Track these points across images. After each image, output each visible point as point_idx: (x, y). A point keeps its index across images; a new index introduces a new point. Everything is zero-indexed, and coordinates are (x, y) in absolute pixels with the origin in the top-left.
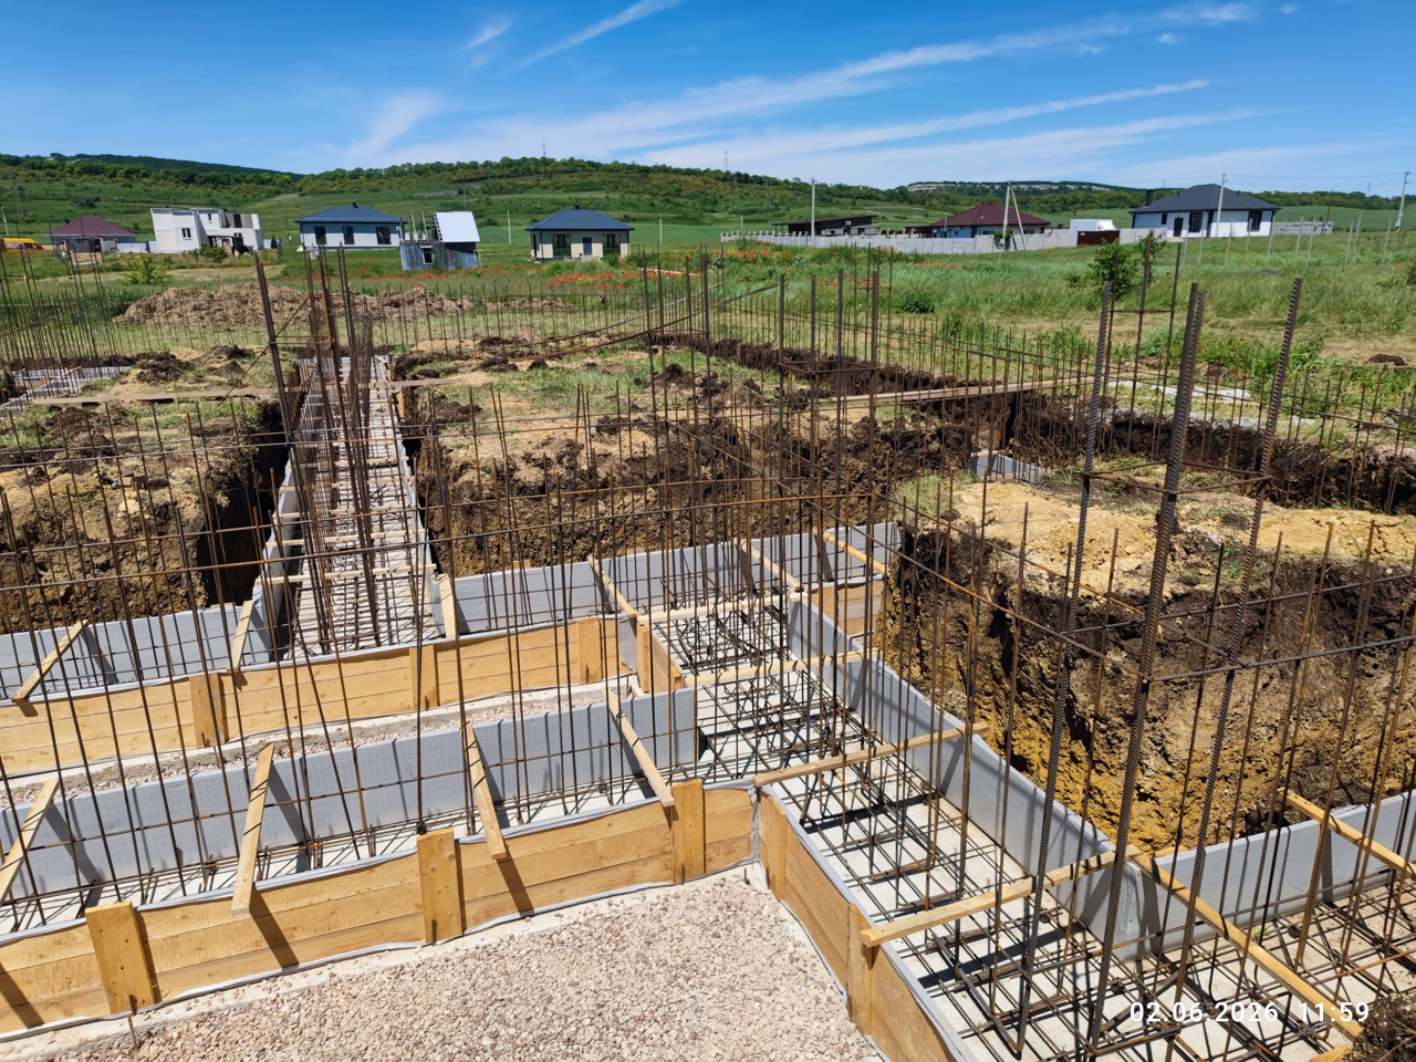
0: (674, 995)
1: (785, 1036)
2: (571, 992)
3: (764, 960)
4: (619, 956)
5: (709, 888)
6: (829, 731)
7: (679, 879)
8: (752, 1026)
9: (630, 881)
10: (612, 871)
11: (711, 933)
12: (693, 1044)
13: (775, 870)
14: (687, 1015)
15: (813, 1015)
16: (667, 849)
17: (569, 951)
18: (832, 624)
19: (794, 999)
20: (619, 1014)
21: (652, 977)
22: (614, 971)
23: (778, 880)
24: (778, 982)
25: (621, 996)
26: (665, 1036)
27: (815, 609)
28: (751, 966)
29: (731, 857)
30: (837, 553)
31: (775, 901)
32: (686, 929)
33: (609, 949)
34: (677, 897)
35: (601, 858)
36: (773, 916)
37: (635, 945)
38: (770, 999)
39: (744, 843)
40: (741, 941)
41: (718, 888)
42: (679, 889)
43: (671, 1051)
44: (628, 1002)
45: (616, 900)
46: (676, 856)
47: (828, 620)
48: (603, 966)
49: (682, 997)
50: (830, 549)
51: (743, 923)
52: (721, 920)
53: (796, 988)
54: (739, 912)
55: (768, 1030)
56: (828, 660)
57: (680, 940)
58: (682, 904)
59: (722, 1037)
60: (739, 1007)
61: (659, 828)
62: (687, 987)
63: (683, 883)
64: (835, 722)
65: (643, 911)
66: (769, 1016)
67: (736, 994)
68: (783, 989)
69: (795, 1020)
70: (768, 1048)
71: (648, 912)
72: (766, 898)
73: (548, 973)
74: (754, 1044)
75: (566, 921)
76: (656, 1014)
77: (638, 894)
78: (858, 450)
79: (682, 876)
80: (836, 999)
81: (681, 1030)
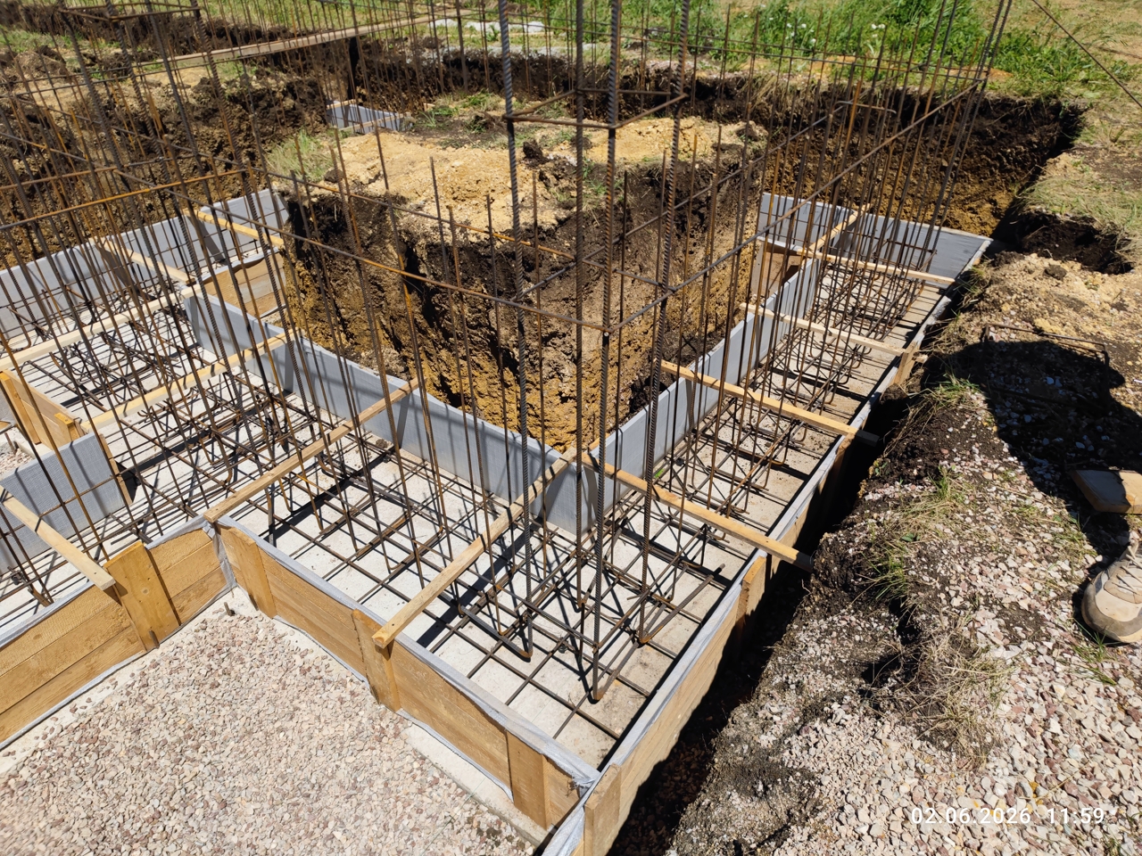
0: (187, 772)
1: (320, 753)
2: (57, 834)
3: (275, 686)
4: (106, 762)
5: (190, 638)
6: (271, 422)
7: (152, 645)
8: (284, 760)
9: (89, 676)
10: (61, 678)
11: (208, 686)
12: (226, 813)
13: (259, 593)
14: (208, 787)
15: (341, 717)
16: (124, 625)
17: (37, 789)
18: (240, 312)
19: (317, 710)
20: (127, 827)
21: (153, 766)
22: (106, 783)
23: (265, 599)
24: (296, 702)
25: (123, 805)
26: (191, 823)
27: (214, 300)
28: (263, 700)
29: (205, 596)
30: (220, 231)
31: (268, 619)
32: (178, 696)
33: (90, 761)
34: (155, 665)
35: (40, 673)
36: (270, 638)
37: (120, 740)
38: (293, 723)
39: (216, 578)
40: (244, 679)
41: (201, 634)
42: (155, 654)
43: (203, 833)
44: (133, 807)
45: (81, 702)
46: (139, 628)
47: (234, 309)
48: (90, 784)
49: (196, 770)
50: (211, 229)
51: (241, 660)
52: (215, 667)
53: (316, 698)
54: (233, 650)
55: (301, 755)
56: (248, 354)
57: (174, 710)
58: (164, 670)
59: (255, 790)
60: (262, 748)
61: (105, 611)
62: (198, 756)
63: (157, 645)
64: (274, 410)
65: (118, 699)
66: (297, 741)
67: (255, 736)
68: (303, 706)
69: (325, 732)
70: (306, 773)
71: (126, 699)
72: (257, 621)
73: (18, 827)
74: (291, 778)
75: (20, 756)
76: (172, 804)
77: (106, 683)
78: (208, 116)
79: (155, 640)
80: (358, 689)
81: (207, 805)
